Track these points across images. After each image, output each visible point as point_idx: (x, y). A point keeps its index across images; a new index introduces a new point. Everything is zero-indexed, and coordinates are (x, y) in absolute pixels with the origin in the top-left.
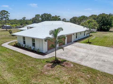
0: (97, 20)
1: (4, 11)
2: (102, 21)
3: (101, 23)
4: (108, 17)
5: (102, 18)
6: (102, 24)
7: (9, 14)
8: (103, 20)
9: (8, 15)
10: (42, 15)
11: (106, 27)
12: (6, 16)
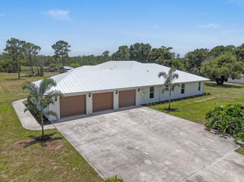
1: (62, 42)
7: (70, 46)
9: (68, 48)
10: (131, 46)
12: (64, 51)
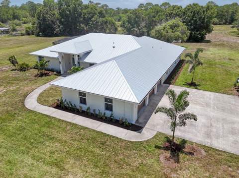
0: (183, 17)
2: (192, 22)
3: (191, 25)
4: (204, 12)
5: (192, 14)
6: (192, 27)
8: (194, 19)
11: (200, 34)
